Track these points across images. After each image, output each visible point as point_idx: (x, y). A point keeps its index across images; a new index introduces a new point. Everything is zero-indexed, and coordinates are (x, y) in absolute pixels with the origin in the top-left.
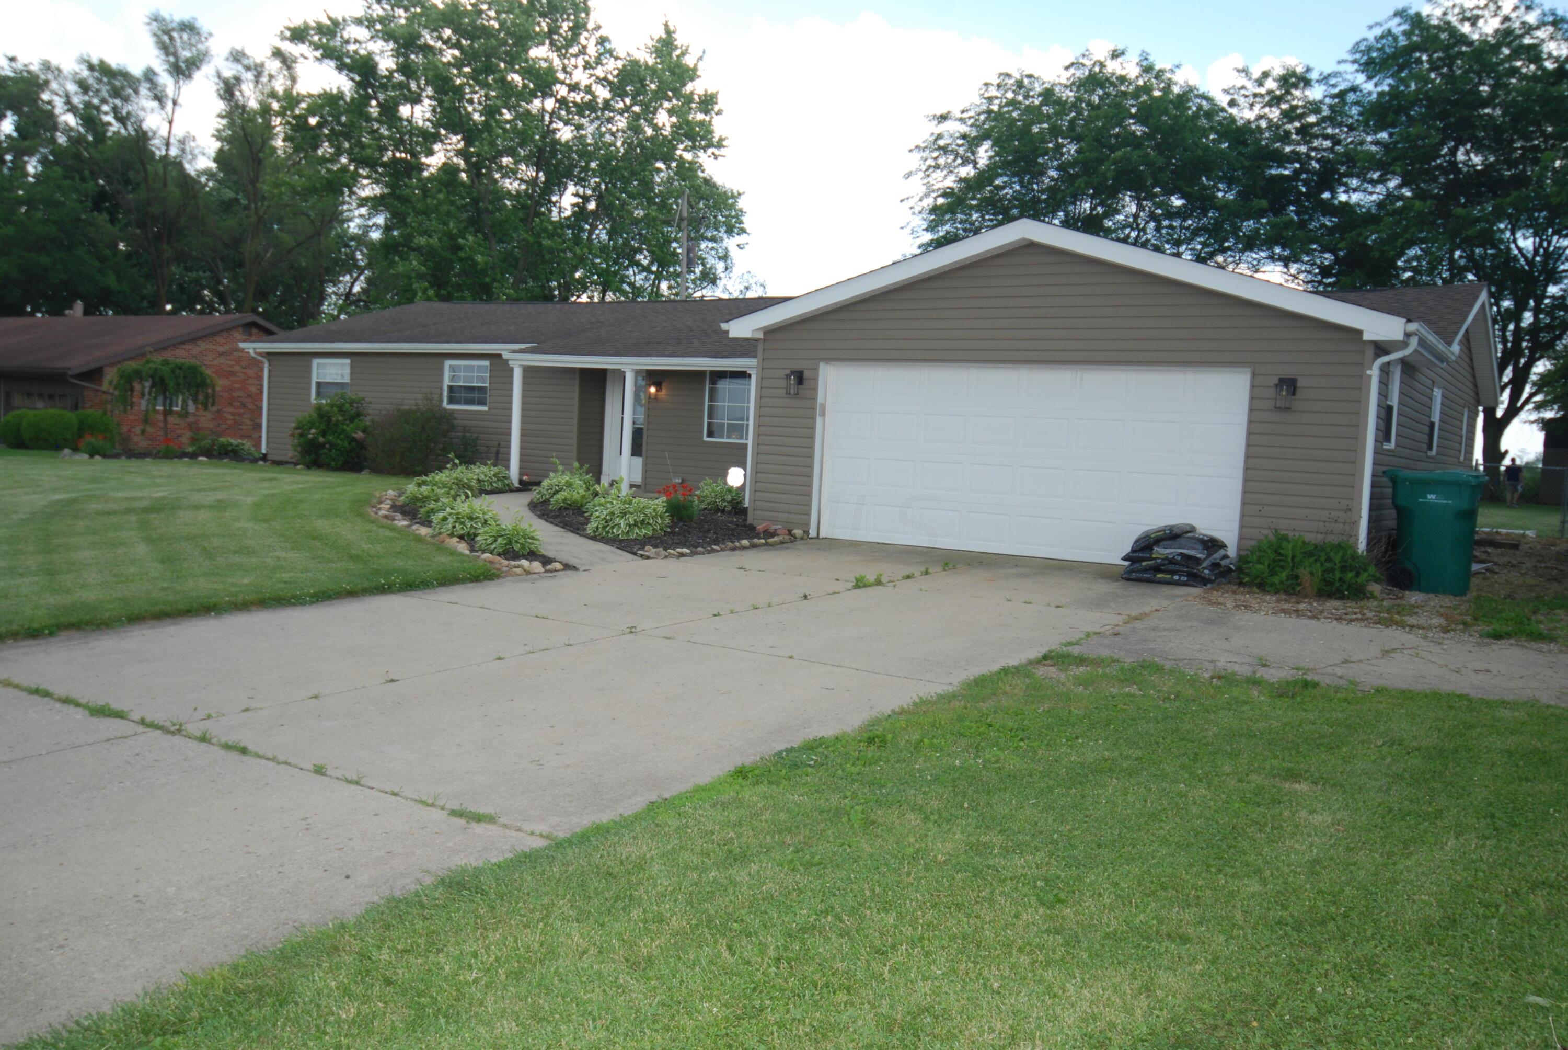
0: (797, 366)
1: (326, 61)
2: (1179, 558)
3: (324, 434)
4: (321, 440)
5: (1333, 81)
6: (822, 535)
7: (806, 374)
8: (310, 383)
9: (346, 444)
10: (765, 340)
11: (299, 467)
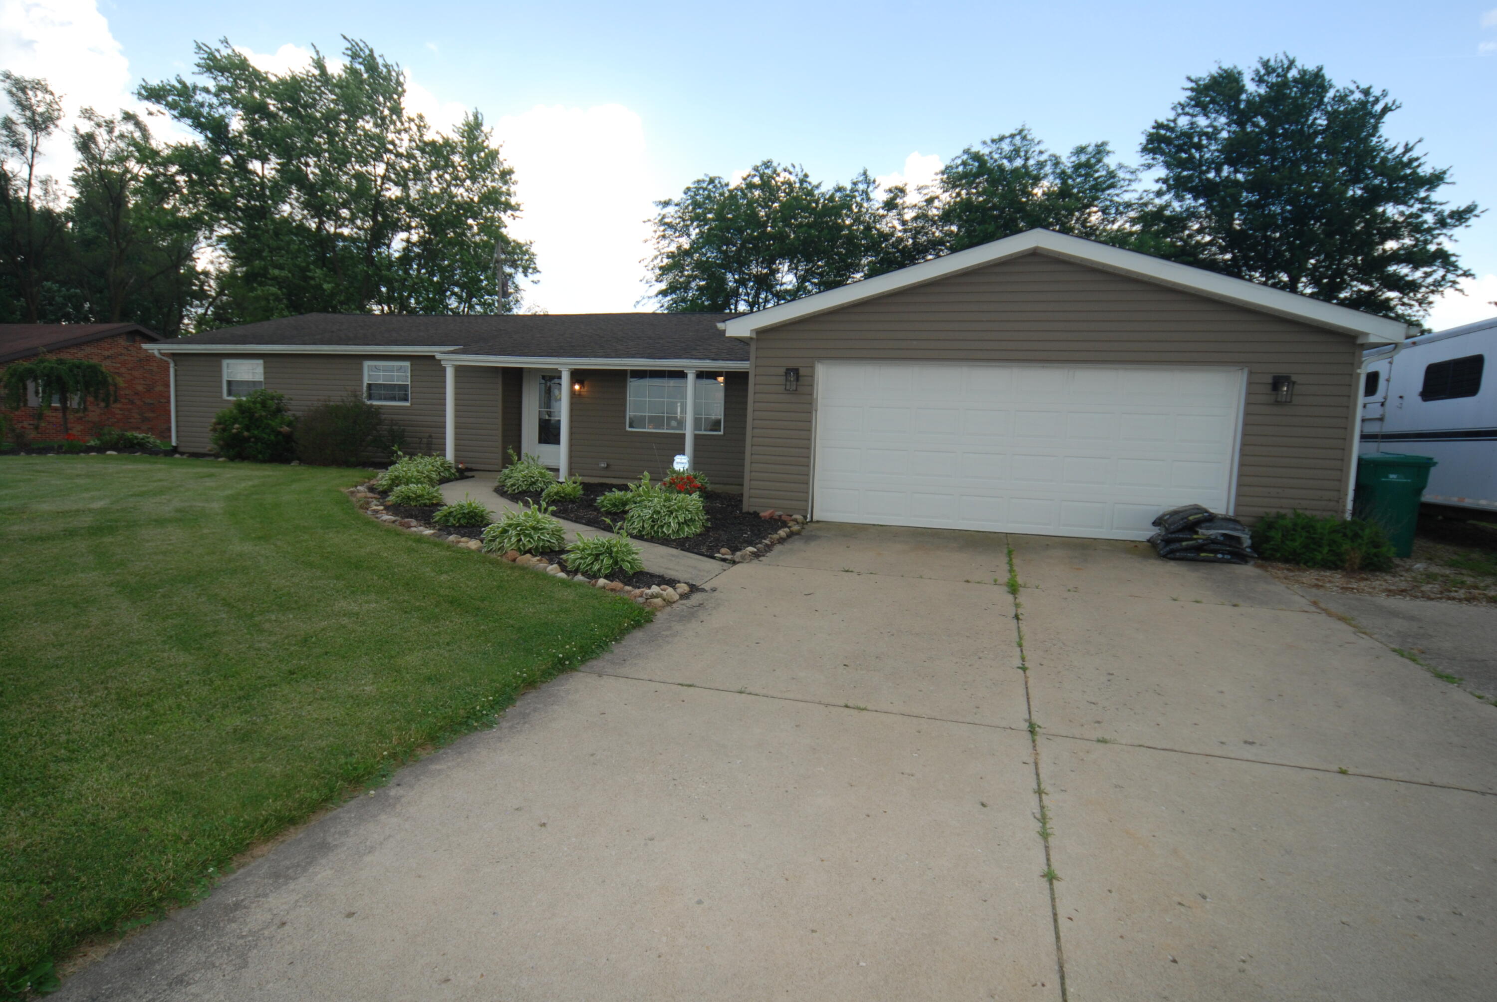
0: (792, 364)
1: (183, 120)
2: (1222, 538)
3: (248, 429)
4: (246, 434)
6: (815, 519)
7: (802, 372)
8: (221, 382)
9: (272, 437)
10: (758, 340)
11: (221, 459)
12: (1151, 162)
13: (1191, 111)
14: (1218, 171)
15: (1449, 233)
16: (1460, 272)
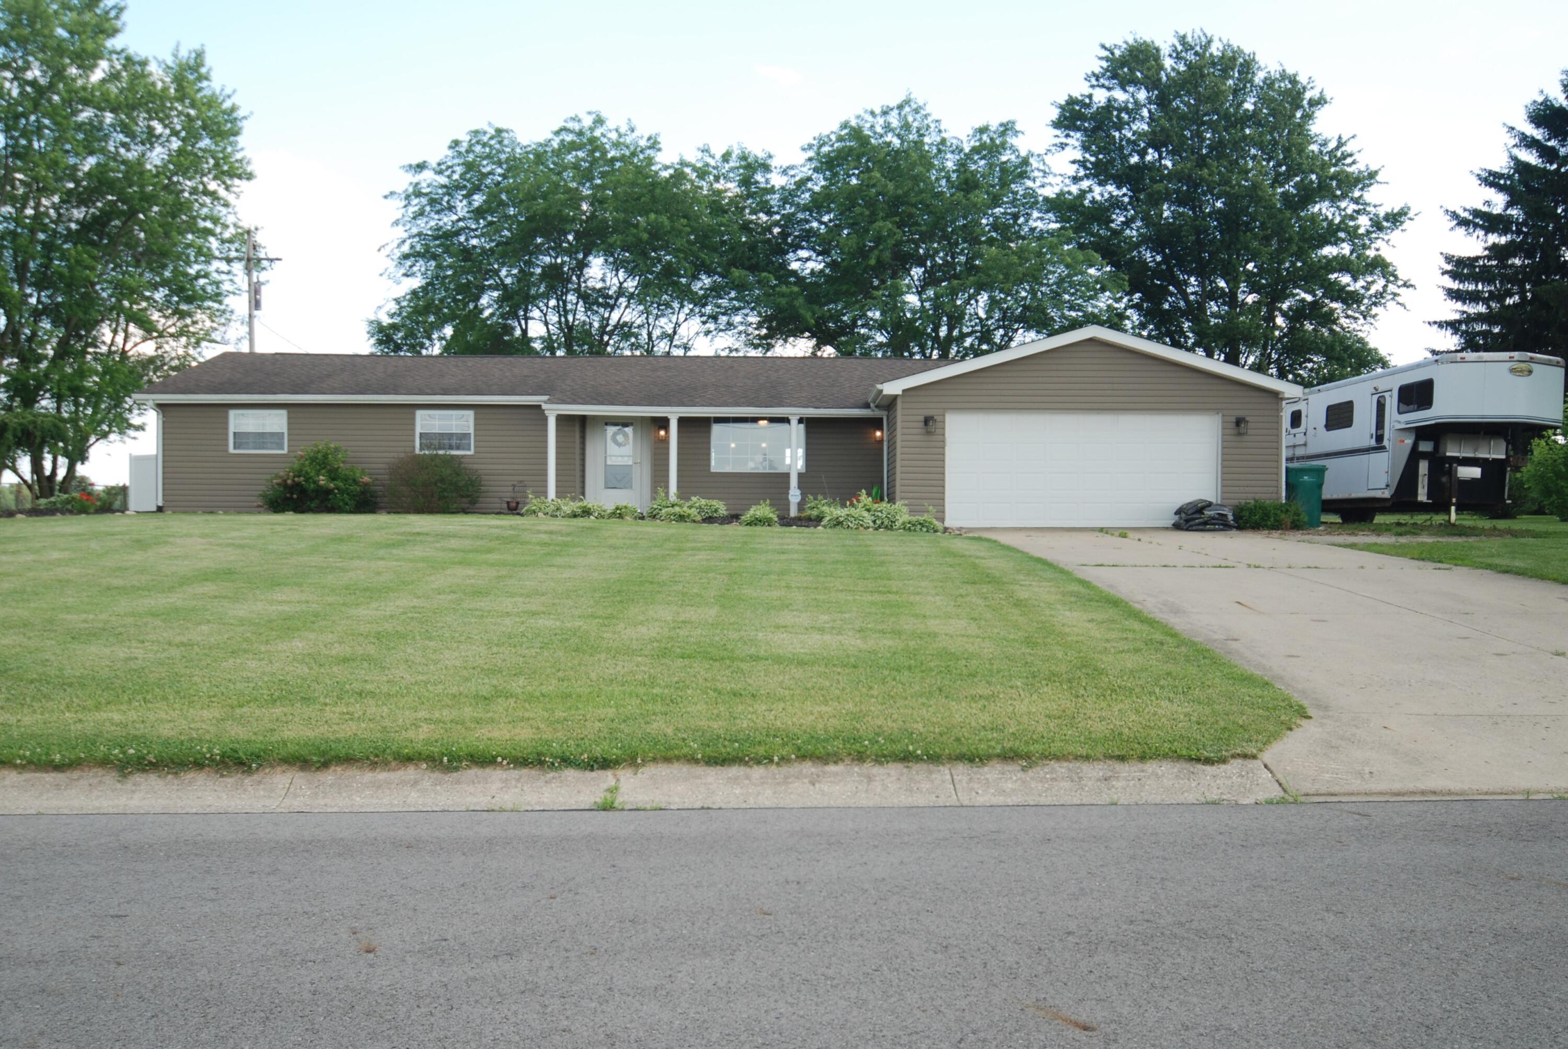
0: (928, 413)
2: (1217, 516)
3: (332, 480)
5: (792, 172)
7: (936, 419)
8: (227, 434)
9: (357, 489)
10: (903, 396)
12: (1064, 140)
13: (1107, 83)
14: (1142, 154)
15: (1386, 238)
16: (1400, 283)
